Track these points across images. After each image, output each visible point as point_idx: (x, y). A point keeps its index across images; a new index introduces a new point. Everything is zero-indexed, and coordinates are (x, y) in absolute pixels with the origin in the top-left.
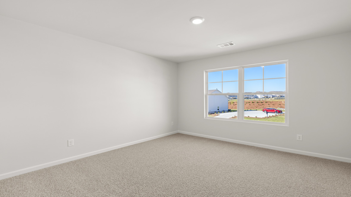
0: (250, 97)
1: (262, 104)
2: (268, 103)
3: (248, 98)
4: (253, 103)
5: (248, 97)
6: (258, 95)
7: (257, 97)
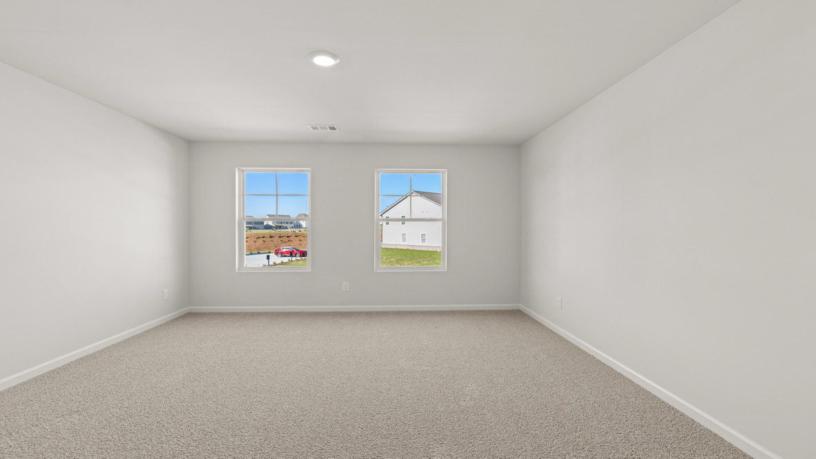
0: (285, 225)
1: (287, 239)
2: (299, 238)
3: (280, 227)
4: (271, 237)
5: (280, 225)
6: (301, 222)
7: (299, 226)
